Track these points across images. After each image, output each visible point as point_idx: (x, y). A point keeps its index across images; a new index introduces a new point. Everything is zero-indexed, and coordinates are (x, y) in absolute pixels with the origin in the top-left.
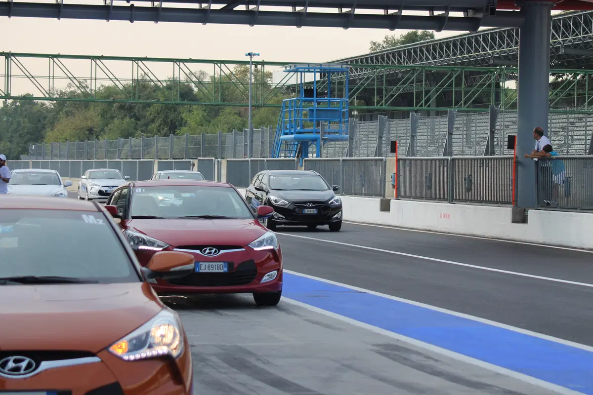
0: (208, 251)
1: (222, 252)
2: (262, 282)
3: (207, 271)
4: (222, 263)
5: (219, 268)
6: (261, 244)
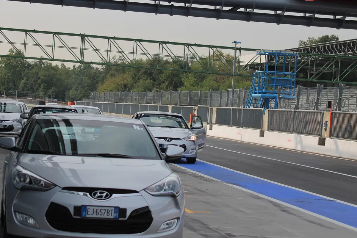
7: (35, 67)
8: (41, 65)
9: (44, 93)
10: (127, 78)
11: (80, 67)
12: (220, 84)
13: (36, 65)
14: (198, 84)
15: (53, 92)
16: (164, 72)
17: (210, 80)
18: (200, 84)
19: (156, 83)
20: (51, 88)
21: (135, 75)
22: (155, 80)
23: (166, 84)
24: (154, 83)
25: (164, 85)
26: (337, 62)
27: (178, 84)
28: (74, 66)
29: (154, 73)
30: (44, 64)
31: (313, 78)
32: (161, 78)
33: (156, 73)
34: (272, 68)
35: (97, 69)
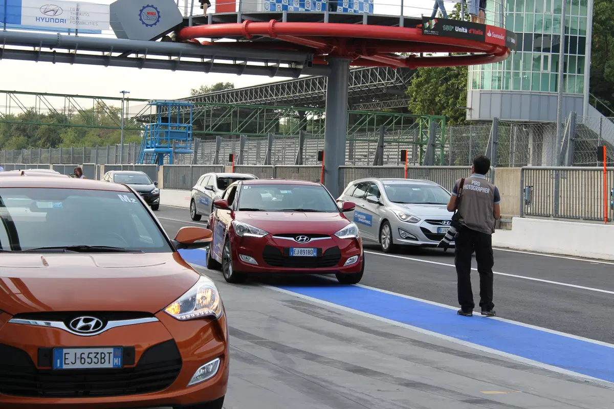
0: (300, 239)
1: (312, 239)
2: (345, 265)
3: (299, 255)
4: (312, 249)
5: (310, 253)
6: (345, 233)
12: (103, 139)
14: (79, 140)
16: (40, 128)
17: (92, 136)
18: (81, 140)
19: (30, 140)
21: (6, 132)
22: (29, 137)
23: (43, 140)
24: (28, 140)
25: (40, 142)
26: (235, 112)
27: (57, 141)
29: (28, 129)
31: (209, 130)
32: (36, 134)
33: (30, 129)
34: (165, 120)
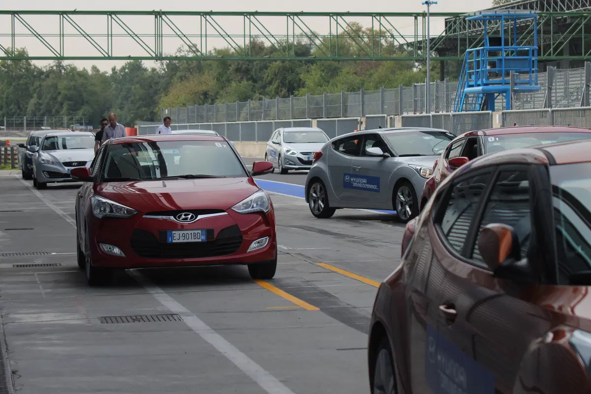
7: (51, 76)
8: (61, 71)
9: (69, 117)
10: (208, 81)
11: (123, 68)
12: (363, 78)
13: (51, 72)
14: (328, 82)
15: (84, 115)
16: (270, 67)
17: (347, 73)
18: (331, 81)
19: (257, 85)
20: (81, 108)
21: (220, 75)
22: (255, 81)
23: (274, 85)
24: (254, 86)
25: (272, 88)
27: (295, 85)
28: (114, 69)
29: (254, 70)
30: (65, 70)
31: (550, 54)
32: (265, 76)
33: (256, 69)
34: (495, 41)
35: (154, 70)
